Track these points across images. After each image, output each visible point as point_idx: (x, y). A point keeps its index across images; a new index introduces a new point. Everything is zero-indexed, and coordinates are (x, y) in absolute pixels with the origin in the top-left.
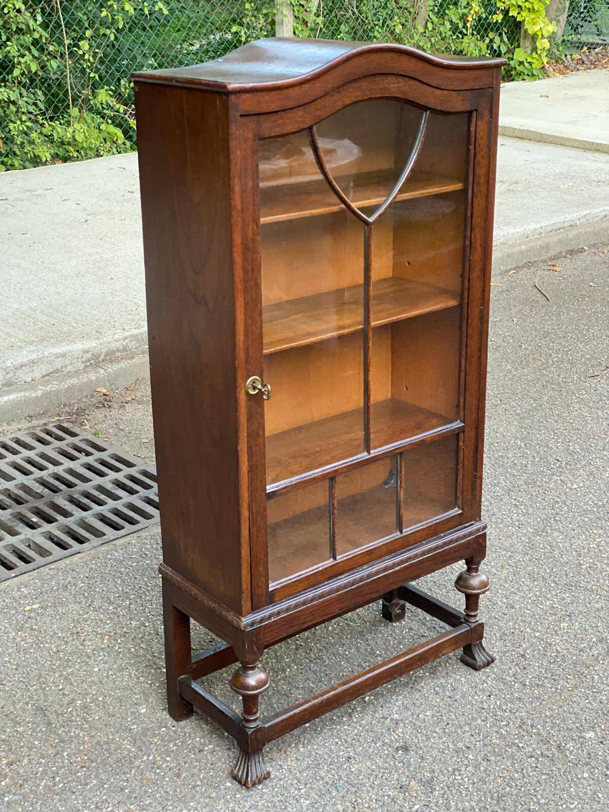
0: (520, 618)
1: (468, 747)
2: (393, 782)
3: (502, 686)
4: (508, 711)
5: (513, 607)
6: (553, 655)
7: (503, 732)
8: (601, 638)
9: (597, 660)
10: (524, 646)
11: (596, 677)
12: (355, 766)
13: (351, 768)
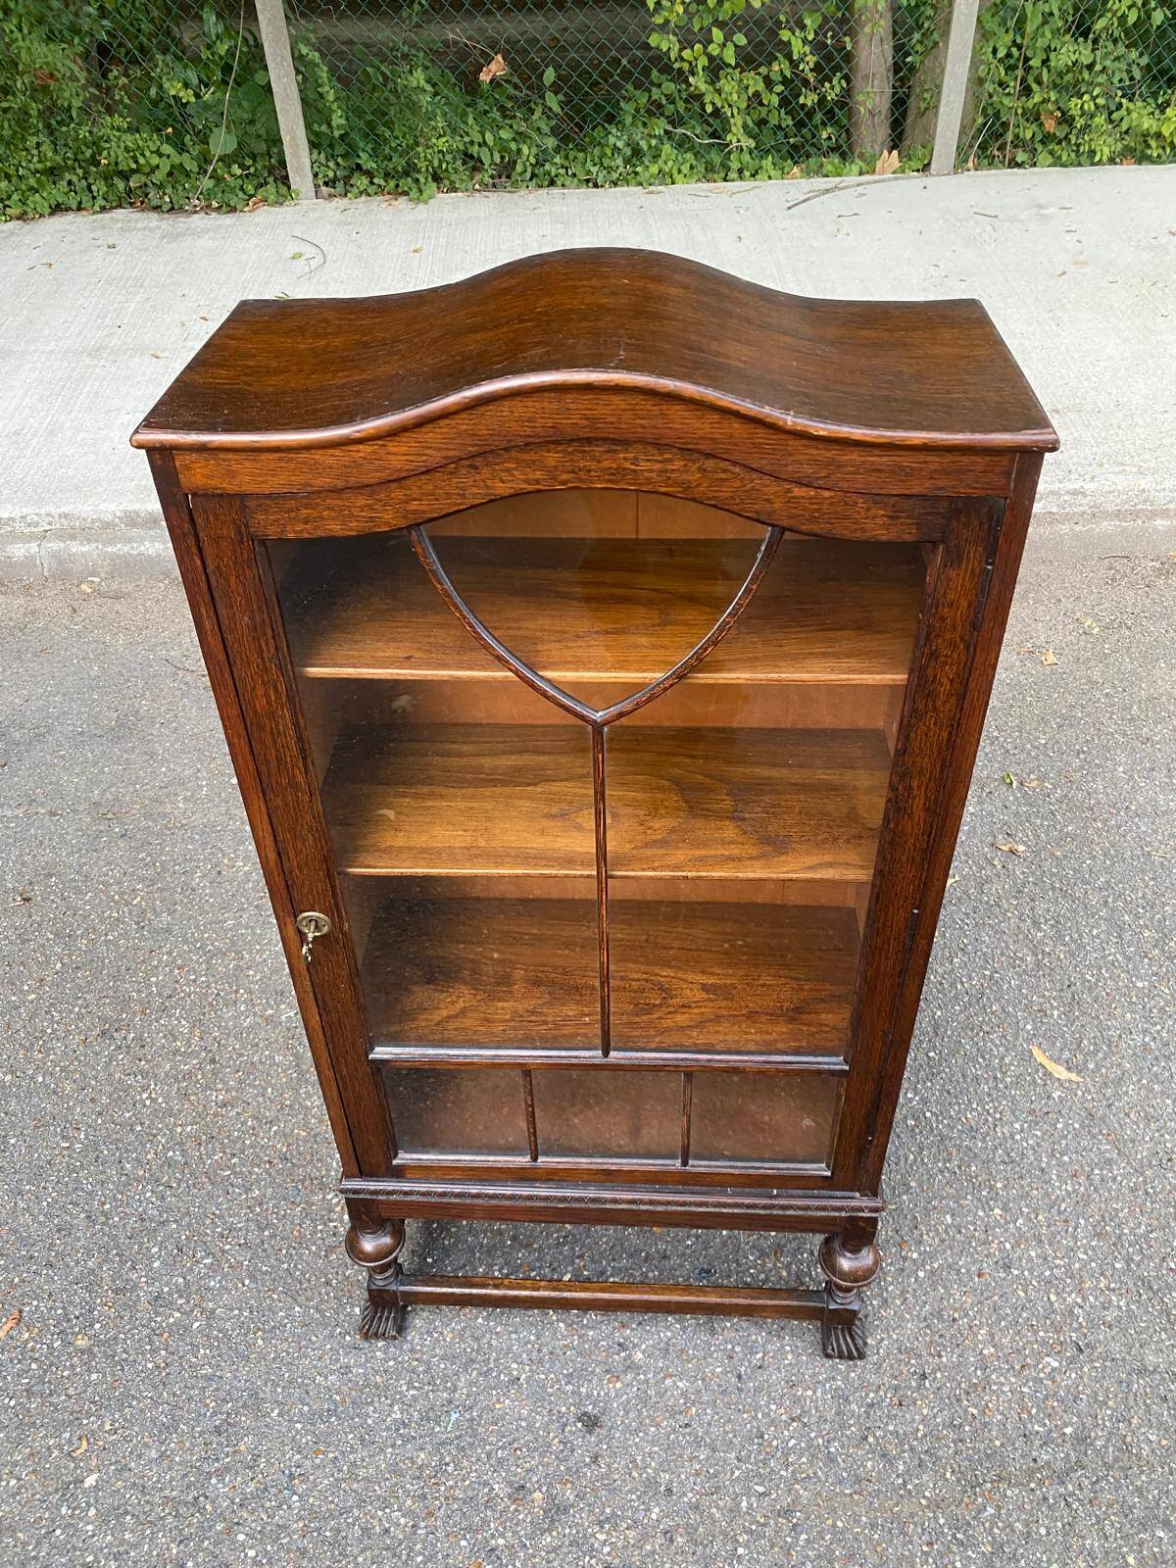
0: (996, 1298)
1: (669, 1490)
2: (519, 1470)
3: (830, 1415)
4: (791, 1469)
5: (1007, 1267)
6: (972, 1410)
7: (744, 1504)
8: (1086, 1433)
9: (1031, 1474)
10: (944, 1359)
11: (991, 1511)
12: (507, 1401)
13: (498, 1401)
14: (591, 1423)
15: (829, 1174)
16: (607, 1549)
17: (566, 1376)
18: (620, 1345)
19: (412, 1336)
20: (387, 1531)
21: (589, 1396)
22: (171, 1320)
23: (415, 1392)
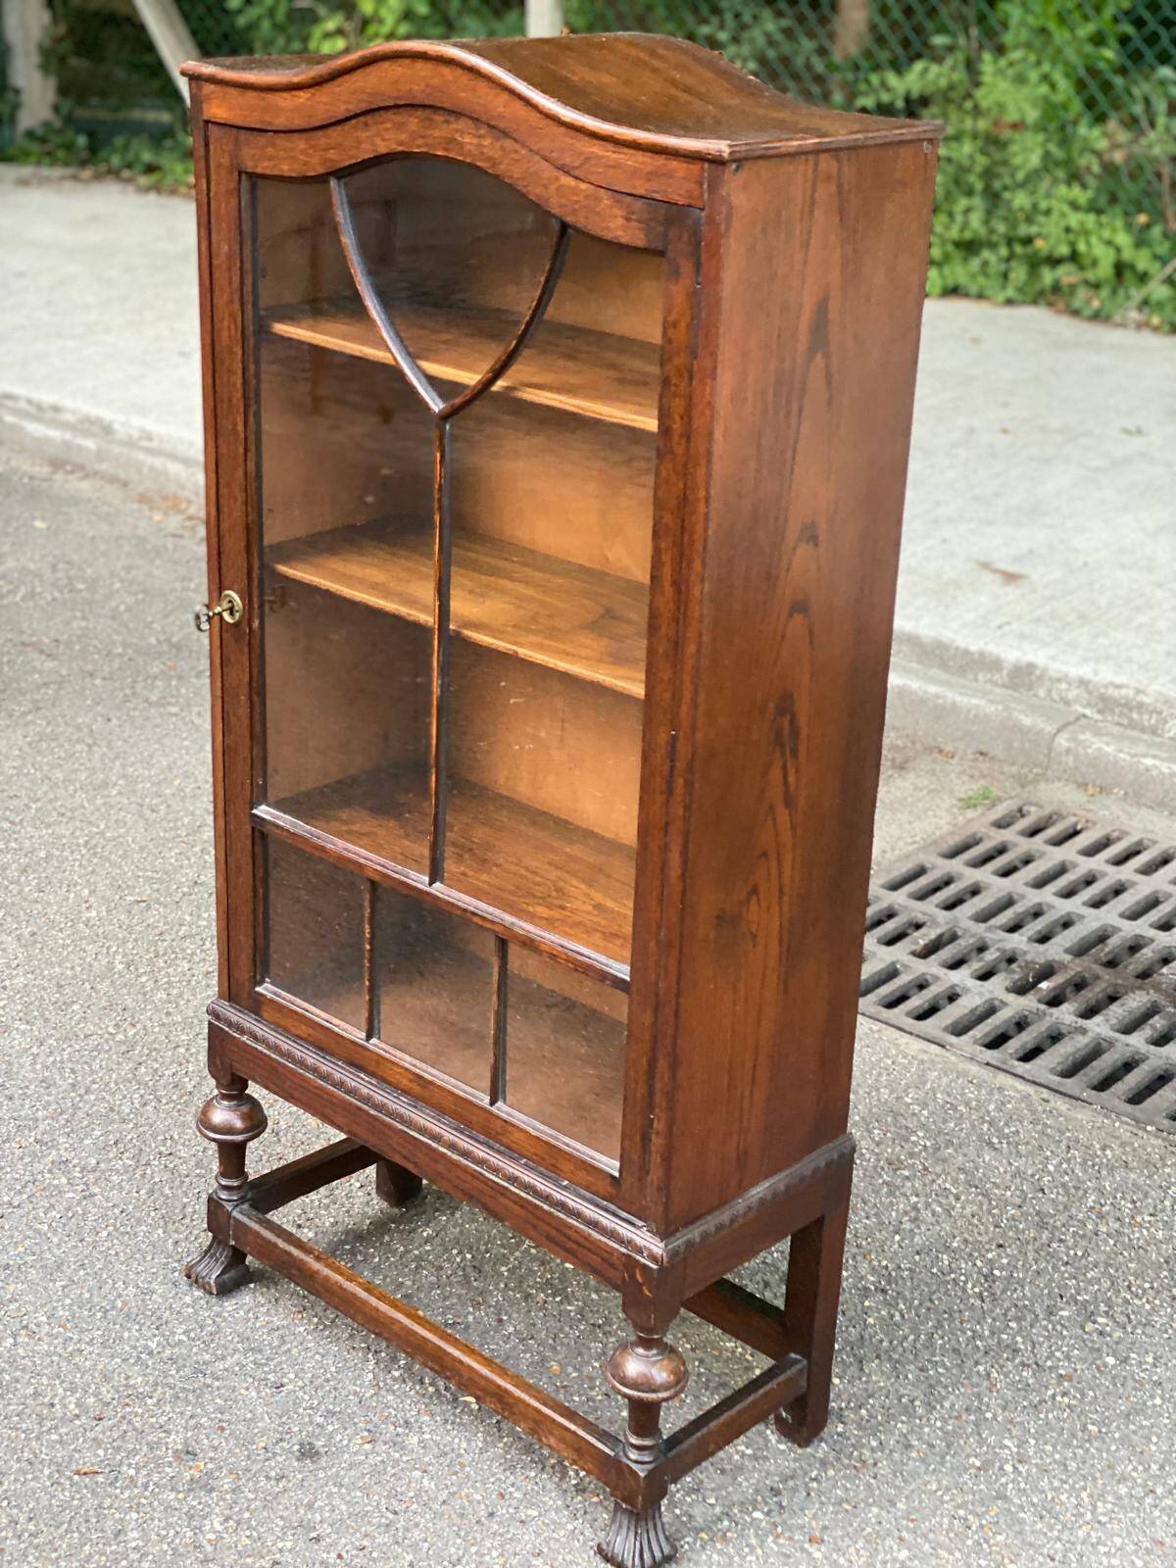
2: (205, 1442)
12: (254, 1394)
13: (247, 1389)
14: (308, 1453)
15: (617, 1174)
16: (212, 1536)
17: (328, 1411)
18: (406, 1422)
19: (229, 1304)
20: (52, 1405)
21: (331, 1437)
22: (56, 1182)
23: (185, 1339)
